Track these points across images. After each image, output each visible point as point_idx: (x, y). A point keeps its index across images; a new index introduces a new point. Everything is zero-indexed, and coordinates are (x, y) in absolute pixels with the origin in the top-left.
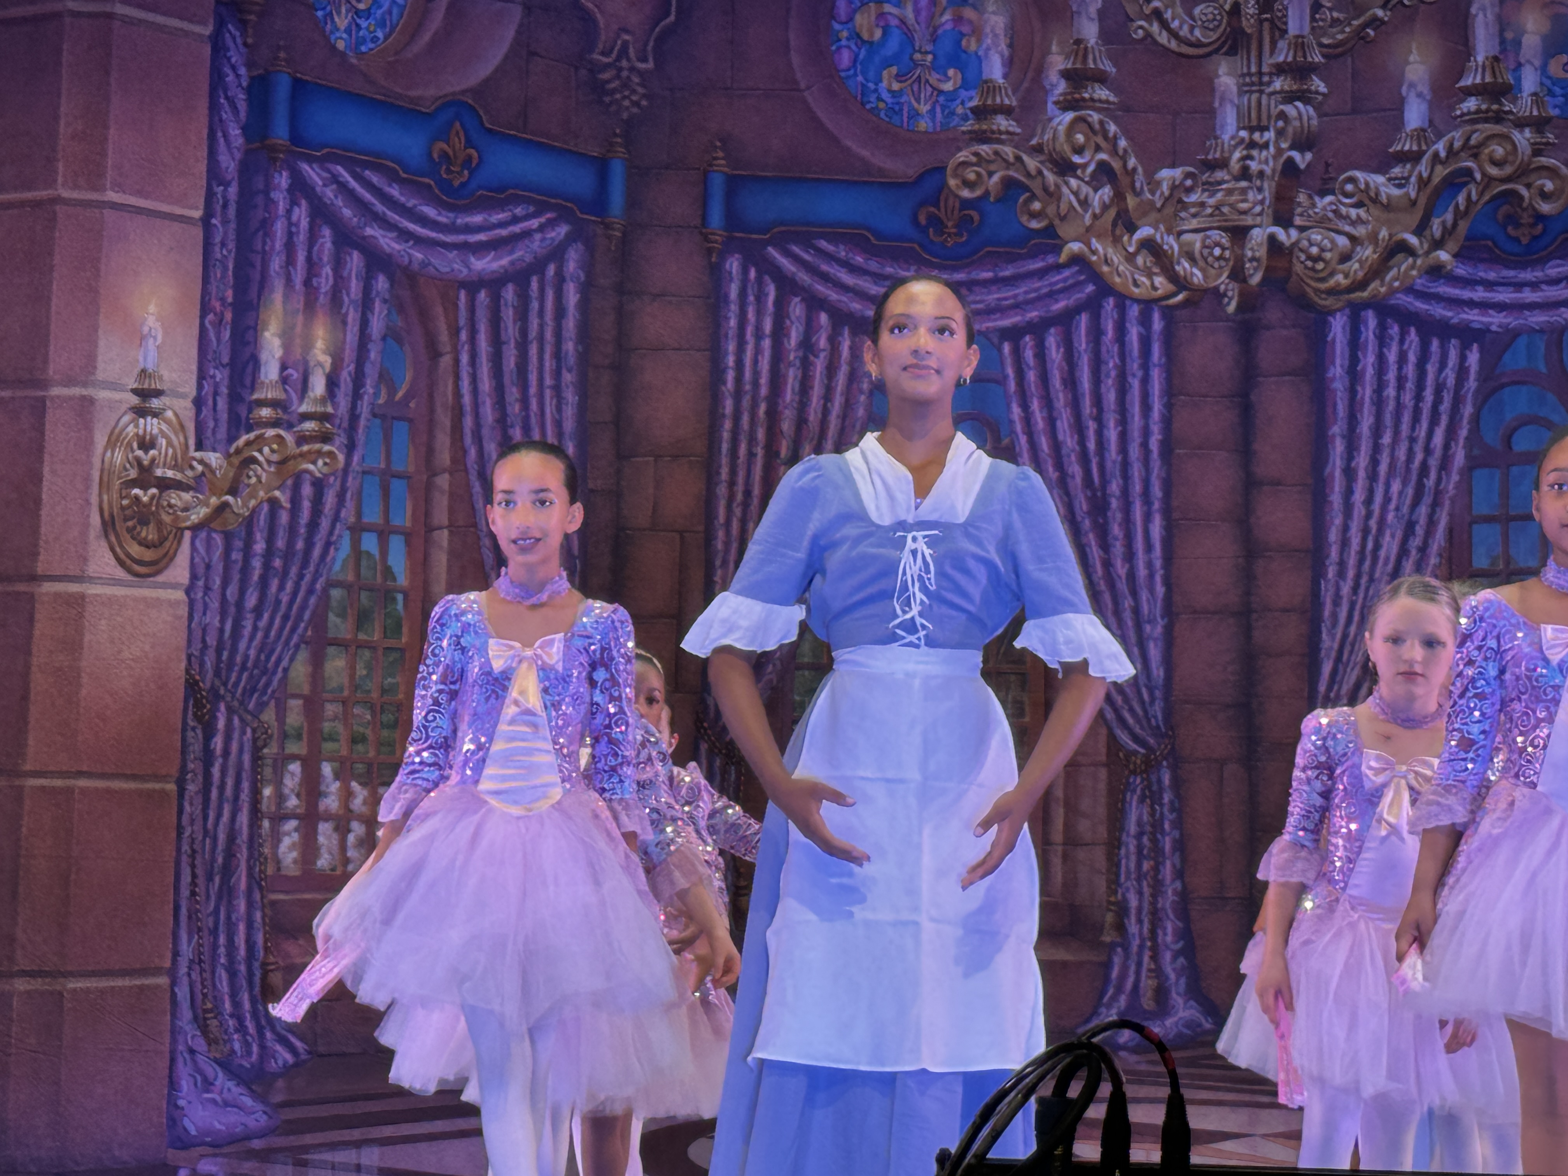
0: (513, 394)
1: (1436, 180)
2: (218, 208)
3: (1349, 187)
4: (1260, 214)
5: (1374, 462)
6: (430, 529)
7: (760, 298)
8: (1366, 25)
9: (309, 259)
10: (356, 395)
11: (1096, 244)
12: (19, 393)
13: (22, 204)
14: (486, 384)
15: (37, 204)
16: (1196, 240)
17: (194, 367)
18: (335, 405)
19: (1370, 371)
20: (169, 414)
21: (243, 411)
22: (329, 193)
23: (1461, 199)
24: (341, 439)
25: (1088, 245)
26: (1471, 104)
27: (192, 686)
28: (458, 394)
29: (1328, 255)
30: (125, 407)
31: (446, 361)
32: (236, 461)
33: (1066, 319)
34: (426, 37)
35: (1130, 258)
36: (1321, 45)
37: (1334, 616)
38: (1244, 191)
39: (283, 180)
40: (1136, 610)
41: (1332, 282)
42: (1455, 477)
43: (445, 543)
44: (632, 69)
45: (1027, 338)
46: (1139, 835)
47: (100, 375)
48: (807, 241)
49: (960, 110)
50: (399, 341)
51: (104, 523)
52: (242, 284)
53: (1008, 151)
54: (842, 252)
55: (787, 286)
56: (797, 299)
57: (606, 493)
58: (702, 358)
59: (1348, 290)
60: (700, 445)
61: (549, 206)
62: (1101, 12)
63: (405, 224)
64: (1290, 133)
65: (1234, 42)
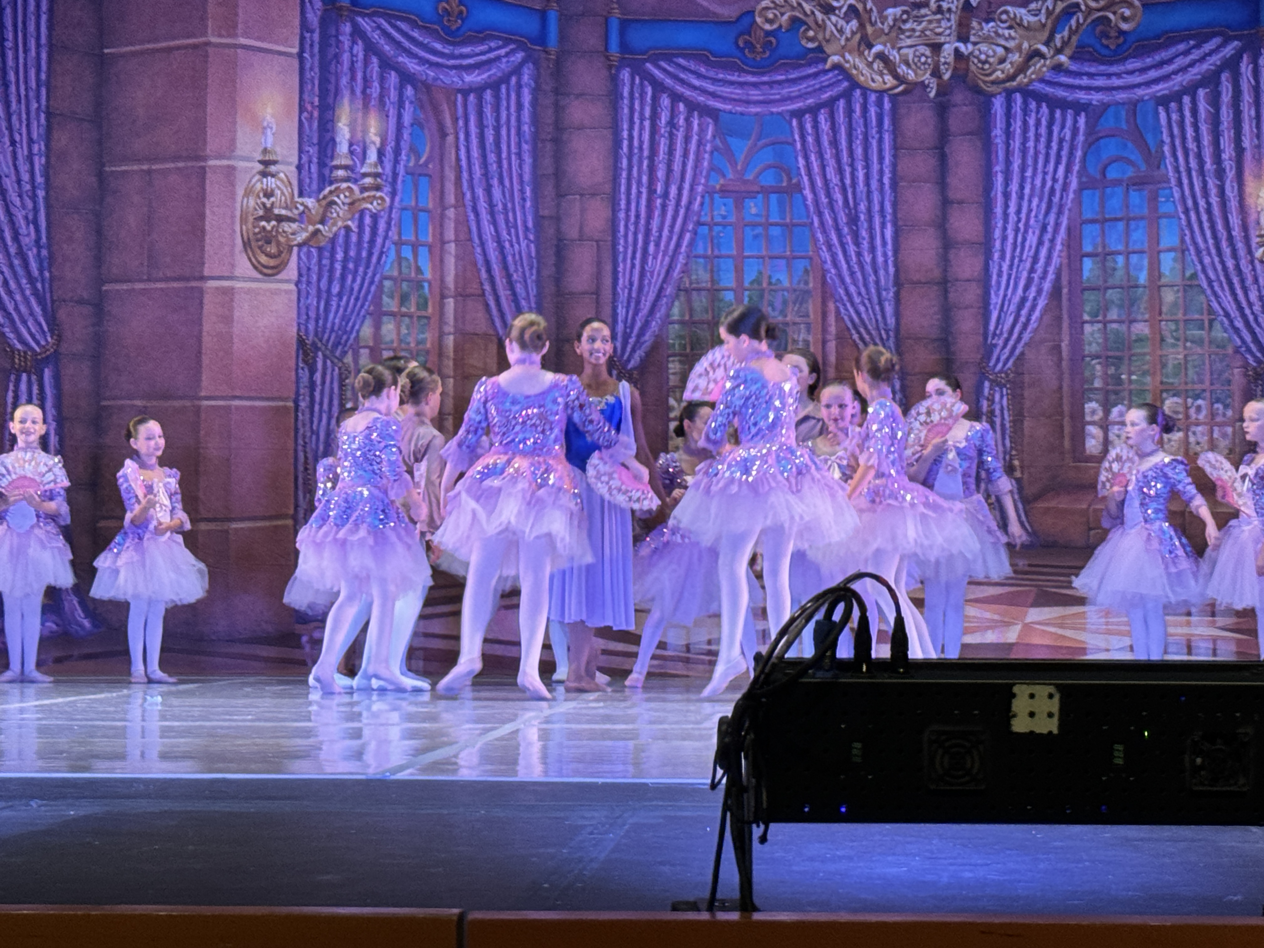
0: (492, 157)
1: (1058, 10)
2: (307, 47)
3: (1004, 17)
4: (949, 35)
5: (1022, 187)
6: (443, 243)
7: (642, 95)
9: (365, 79)
10: (396, 162)
11: (848, 56)
12: (190, 164)
13: (187, 46)
14: (475, 153)
15: (195, 47)
16: (910, 52)
17: (296, 145)
18: (383, 168)
19: (1018, 131)
21: (326, 172)
22: (375, 36)
23: (1073, 22)
24: (388, 189)
25: (843, 57)
27: (301, 342)
28: (458, 159)
29: (991, 60)
30: (255, 171)
31: (450, 139)
32: (324, 203)
33: (831, 104)
35: (870, 65)
37: (999, 283)
38: (939, 21)
39: (347, 28)
40: (877, 282)
41: (994, 76)
42: (1071, 196)
43: (453, 251)
45: (807, 116)
47: (238, 152)
48: (669, 58)
50: (421, 126)
51: (244, 243)
52: (323, 94)
54: (692, 65)
55: (659, 87)
56: (665, 96)
57: (551, 217)
58: (607, 133)
59: (1004, 81)
60: (608, 188)
61: (513, 41)
63: (423, 54)
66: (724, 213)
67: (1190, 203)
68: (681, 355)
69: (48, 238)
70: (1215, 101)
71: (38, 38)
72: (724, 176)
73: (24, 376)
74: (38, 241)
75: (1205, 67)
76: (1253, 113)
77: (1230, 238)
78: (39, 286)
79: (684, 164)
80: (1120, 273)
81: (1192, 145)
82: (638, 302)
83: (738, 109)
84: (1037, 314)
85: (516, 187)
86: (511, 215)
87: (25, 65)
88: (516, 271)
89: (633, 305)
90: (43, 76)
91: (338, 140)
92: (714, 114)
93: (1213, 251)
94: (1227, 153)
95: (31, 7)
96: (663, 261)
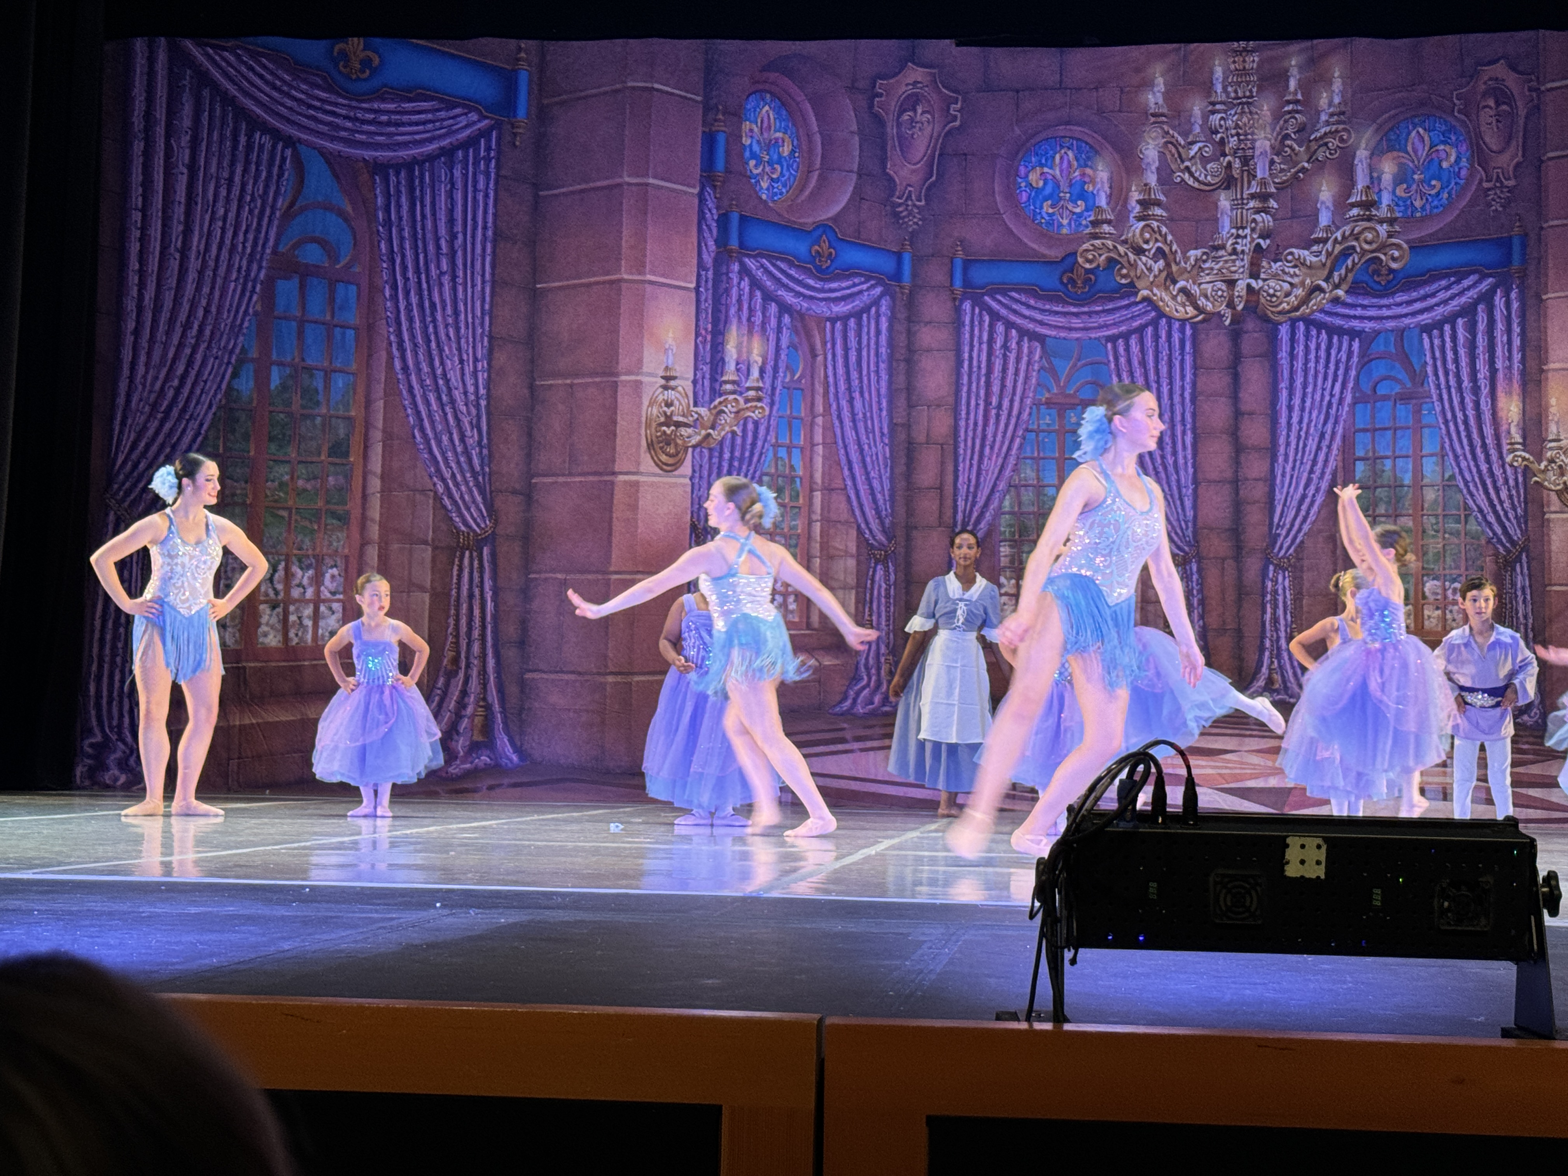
0: (854, 375)
1: (1336, 252)
2: (703, 283)
3: (1290, 258)
4: (1242, 273)
5: (1303, 401)
6: (813, 445)
7: (981, 322)
8: (1299, 171)
9: (750, 308)
10: (775, 378)
11: (1155, 290)
12: (605, 379)
13: (604, 282)
14: (841, 371)
15: (611, 282)
16: (1210, 286)
17: (692, 364)
18: (764, 383)
19: (1301, 354)
20: (680, 389)
21: (717, 386)
22: (759, 273)
23: (1349, 262)
24: (767, 400)
25: (1152, 291)
26: (1355, 211)
27: (694, 527)
28: (826, 376)
29: (1278, 294)
30: (658, 385)
31: (820, 359)
32: (714, 412)
33: (1141, 330)
34: (807, 193)
35: (1174, 298)
36: (1274, 183)
37: (1283, 482)
38: (1234, 261)
39: (736, 267)
40: (1178, 481)
41: (1280, 308)
42: (1346, 408)
43: (821, 452)
44: (914, 205)
45: (1120, 340)
47: (645, 370)
48: (1004, 293)
49: (1084, 222)
50: (796, 348)
51: (648, 445)
52: (715, 322)
53: (1110, 243)
54: (1023, 298)
55: (995, 317)
56: (999, 323)
57: (903, 425)
58: (951, 355)
59: (1289, 312)
60: (951, 400)
61: (871, 278)
62: (1158, 169)
63: (799, 289)
64: (1258, 231)
65: (1229, 182)
66: (1048, 422)
67: (1449, 416)
68: (1010, 541)
69: (488, 440)
70: (1472, 328)
71: (483, 276)
72: (1049, 391)
73: (467, 553)
74: (480, 443)
75: (1463, 299)
76: (1505, 338)
77: (1484, 445)
78: (480, 478)
79: (1015, 381)
80: (1388, 474)
81: (1451, 366)
82: (975, 496)
83: (1063, 335)
84: (1315, 508)
85: (875, 399)
86: (869, 422)
87: (473, 297)
88: (874, 468)
89: (970, 498)
90: (487, 307)
91: (727, 360)
92: (1041, 339)
93: (1469, 456)
94: (1483, 371)
95: (479, 250)
96: (996, 462)
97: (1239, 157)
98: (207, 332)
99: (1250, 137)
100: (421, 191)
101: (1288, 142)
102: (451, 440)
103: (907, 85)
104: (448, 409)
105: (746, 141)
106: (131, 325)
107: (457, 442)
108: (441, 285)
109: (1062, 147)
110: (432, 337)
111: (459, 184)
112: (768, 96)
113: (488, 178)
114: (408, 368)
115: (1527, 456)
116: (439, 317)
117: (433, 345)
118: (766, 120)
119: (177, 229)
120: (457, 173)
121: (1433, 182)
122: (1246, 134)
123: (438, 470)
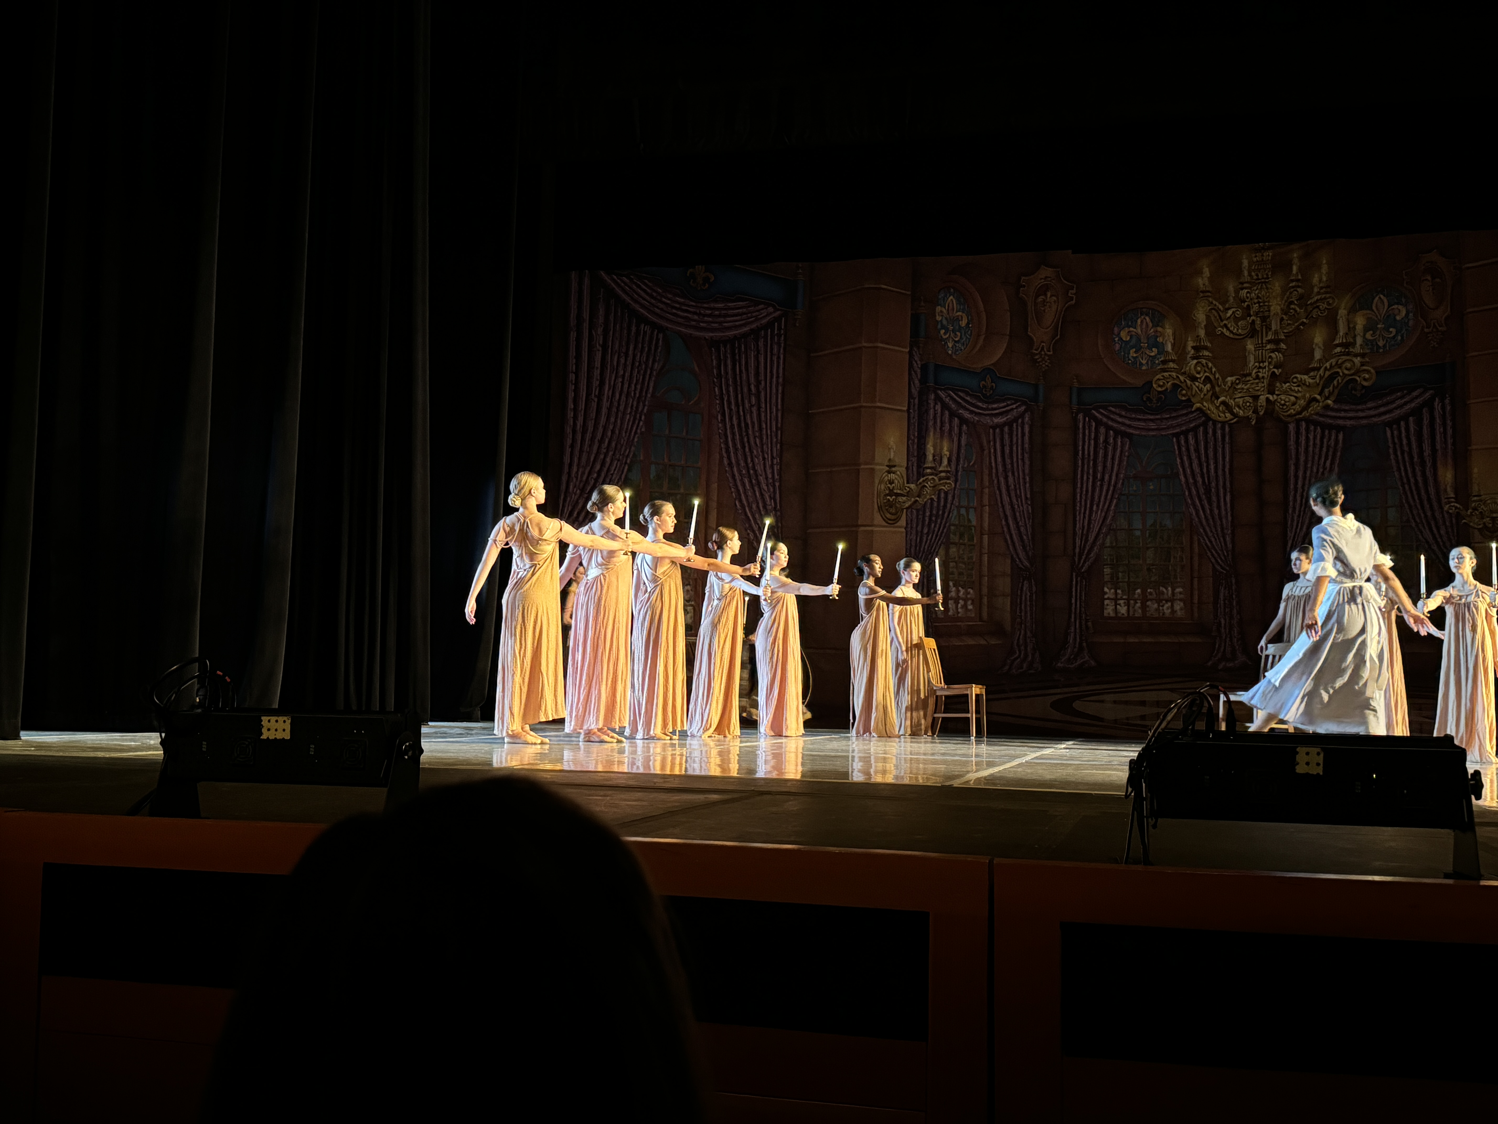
0: (1008, 461)
1: (1326, 376)
2: (912, 407)
3: (1295, 380)
4: (1263, 391)
5: (1305, 472)
6: (983, 506)
7: (1090, 427)
8: (1301, 324)
9: (941, 421)
10: (957, 464)
11: (1205, 404)
12: (852, 468)
13: (851, 408)
14: (999, 459)
15: (855, 408)
16: (1241, 400)
17: (906, 457)
18: (951, 468)
19: (1303, 442)
21: (921, 470)
22: (947, 400)
23: (1335, 382)
24: (953, 478)
25: (1203, 405)
26: (1338, 349)
28: (990, 463)
29: (1287, 404)
30: (884, 471)
31: (986, 452)
32: (920, 486)
33: (1195, 430)
34: (977, 349)
35: (1217, 408)
36: (1283, 332)
37: (1292, 525)
38: (1257, 383)
39: (932, 396)
40: (1222, 525)
41: (1289, 412)
43: (987, 511)
44: (1046, 354)
45: (1182, 436)
46: (1224, 600)
47: (876, 461)
48: (1105, 408)
49: (1157, 362)
50: (971, 446)
51: (879, 508)
52: (920, 431)
53: (1174, 374)
54: (1117, 411)
55: (1099, 423)
56: (1102, 427)
57: (1040, 492)
58: (1071, 447)
59: (1295, 415)
60: (1071, 476)
61: (1020, 401)
62: (1205, 326)
63: (972, 409)
64: (1273, 363)
65: (1253, 333)
66: (1135, 488)
67: (1405, 480)
68: (1110, 565)
69: (781, 506)
70: (1419, 423)
71: (777, 406)
72: (1135, 469)
74: (775, 508)
75: (1413, 405)
76: (1442, 429)
77: (1429, 500)
78: (776, 530)
81: (1406, 448)
82: (1087, 537)
83: (1143, 433)
85: (1021, 477)
86: (1018, 491)
87: (770, 419)
88: (1021, 520)
89: (1084, 538)
90: (779, 425)
91: (927, 454)
92: (1129, 436)
93: (1419, 507)
94: (1427, 452)
95: (774, 391)
96: (1101, 514)
97: (1260, 317)
98: (613, 444)
99: (1267, 304)
100: (739, 356)
101: (1292, 306)
102: (758, 507)
103: (1041, 279)
104: (756, 489)
105: (939, 318)
106: (569, 442)
107: (761, 508)
108: (751, 412)
109: (1142, 314)
110: (747, 445)
111: (762, 352)
112: (952, 290)
113: (779, 346)
114: (732, 463)
115: (1458, 506)
116: (750, 432)
117: (747, 450)
118: (951, 305)
119: (596, 383)
120: (761, 343)
121: (1391, 330)
122: (1264, 302)
123: (751, 526)
